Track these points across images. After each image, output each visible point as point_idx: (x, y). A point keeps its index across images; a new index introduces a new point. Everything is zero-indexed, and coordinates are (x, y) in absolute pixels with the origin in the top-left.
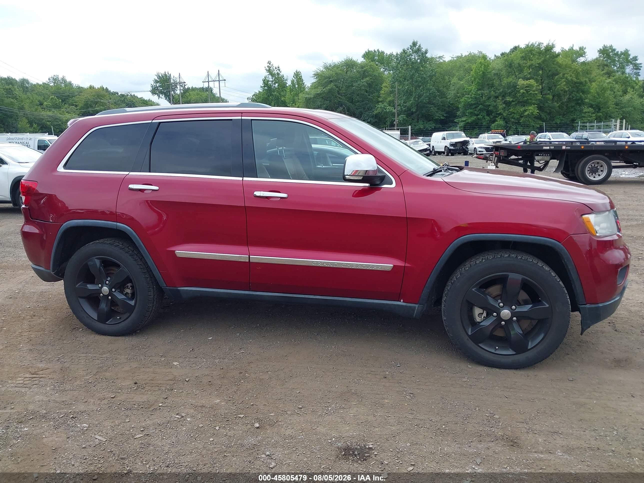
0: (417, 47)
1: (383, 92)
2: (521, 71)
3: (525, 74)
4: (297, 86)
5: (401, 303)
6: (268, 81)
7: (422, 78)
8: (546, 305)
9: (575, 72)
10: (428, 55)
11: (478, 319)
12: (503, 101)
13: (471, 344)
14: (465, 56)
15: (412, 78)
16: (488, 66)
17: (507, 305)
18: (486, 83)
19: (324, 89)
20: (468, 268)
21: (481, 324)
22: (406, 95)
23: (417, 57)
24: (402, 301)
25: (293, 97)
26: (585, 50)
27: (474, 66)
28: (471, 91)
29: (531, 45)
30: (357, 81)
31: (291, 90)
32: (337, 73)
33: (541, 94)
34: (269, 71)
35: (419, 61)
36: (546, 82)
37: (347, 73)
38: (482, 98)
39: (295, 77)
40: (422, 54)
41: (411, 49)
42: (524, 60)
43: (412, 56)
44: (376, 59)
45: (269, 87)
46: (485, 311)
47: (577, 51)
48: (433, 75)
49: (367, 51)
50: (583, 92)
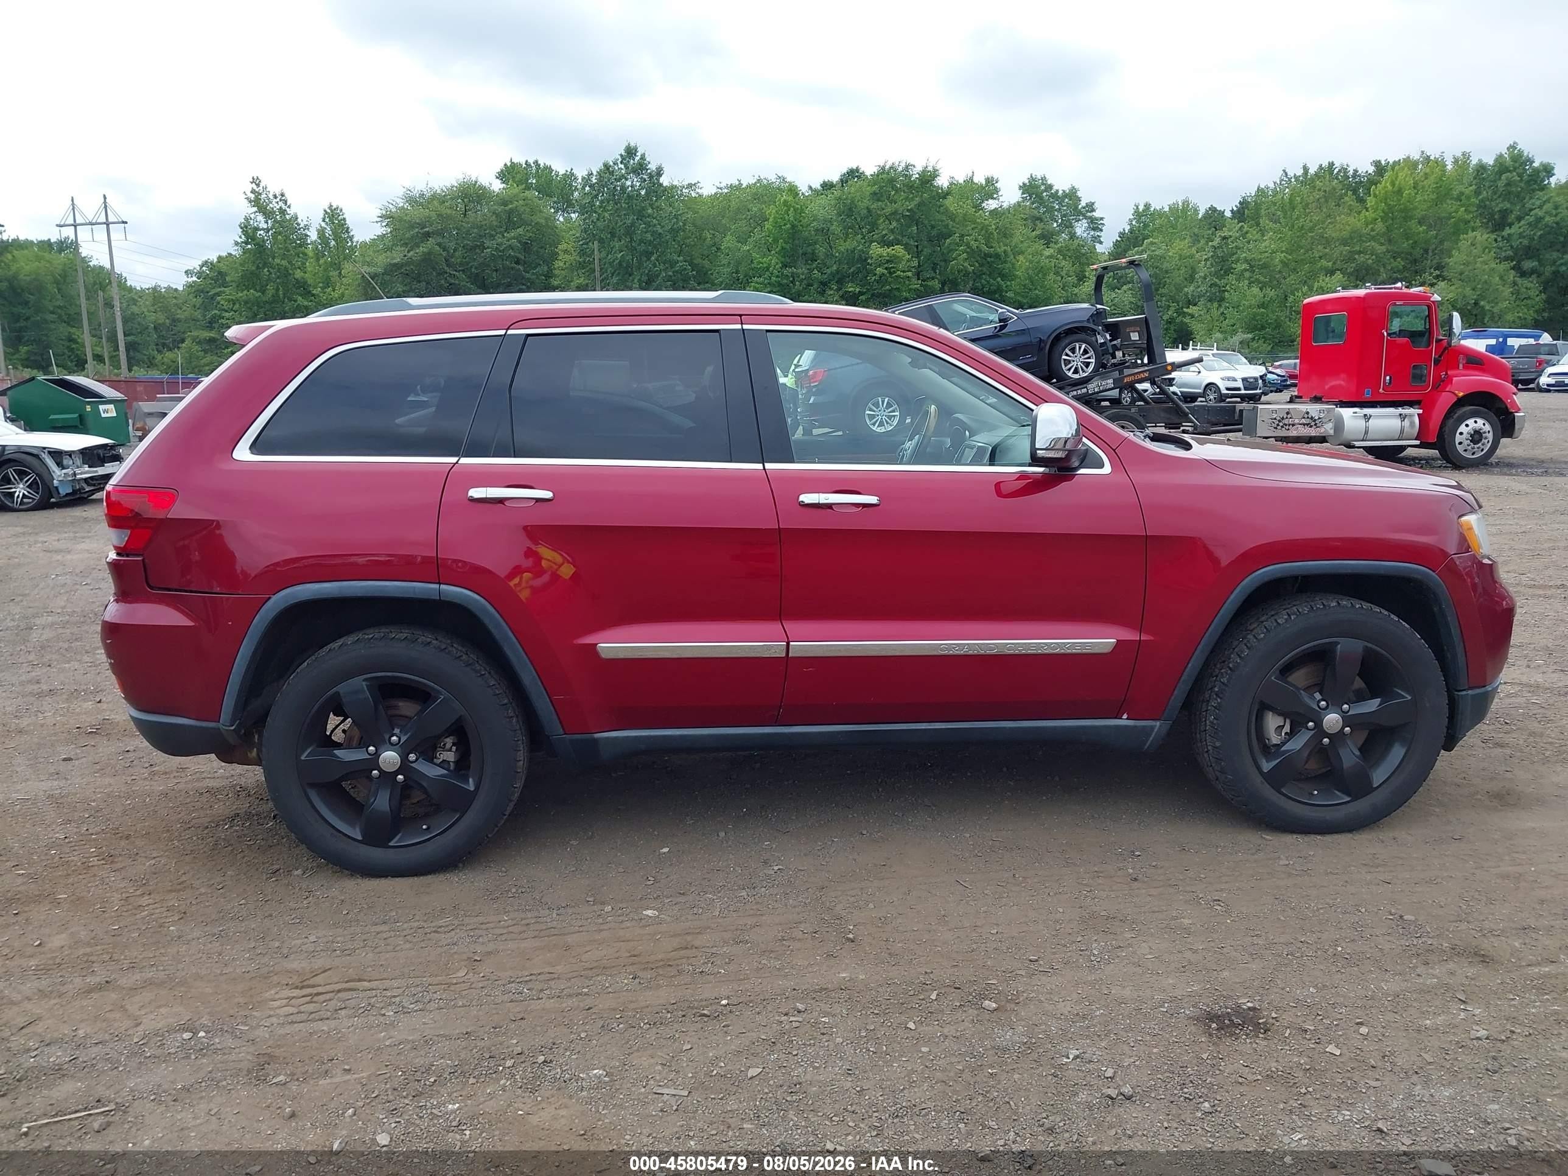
0: (637, 158)
1: (561, 264)
2: (874, 226)
3: (884, 233)
4: (333, 243)
5: (1124, 721)
6: (257, 229)
7: (654, 233)
8: (1404, 697)
9: (984, 232)
10: (665, 180)
11: (1275, 739)
12: (841, 293)
13: (1268, 792)
14: (749, 186)
15: (630, 231)
16: (802, 211)
17: (1334, 703)
18: (801, 251)
19: (411, 253)
20: (1262, 635)
21: (1283, 749)
22: (619, 274)
23: (638, 184)
24: (1125, 716)
25: (325, 270)
26: (998, 185)
27: (771, 211)
28: (768, 269)
29: (891, 168)
30: (492, 236)
31: (319, 255)
32: (442, 215)
33: (918, 279)
34: (258, 201)
35: (643, 192)
36: (927, 251)
37: (465, 215)
38: (795, 285)
39: (327, 220)
40: (651, 176)
41: (621, 163)
42: (878, 200)
43: (627, 179)
44: (532, 183)
45: (260, 246)
46: (1288, 721)
47: (981, 185)
48: (679, 229)
49: (509, 164)
50: (1004, 277)
